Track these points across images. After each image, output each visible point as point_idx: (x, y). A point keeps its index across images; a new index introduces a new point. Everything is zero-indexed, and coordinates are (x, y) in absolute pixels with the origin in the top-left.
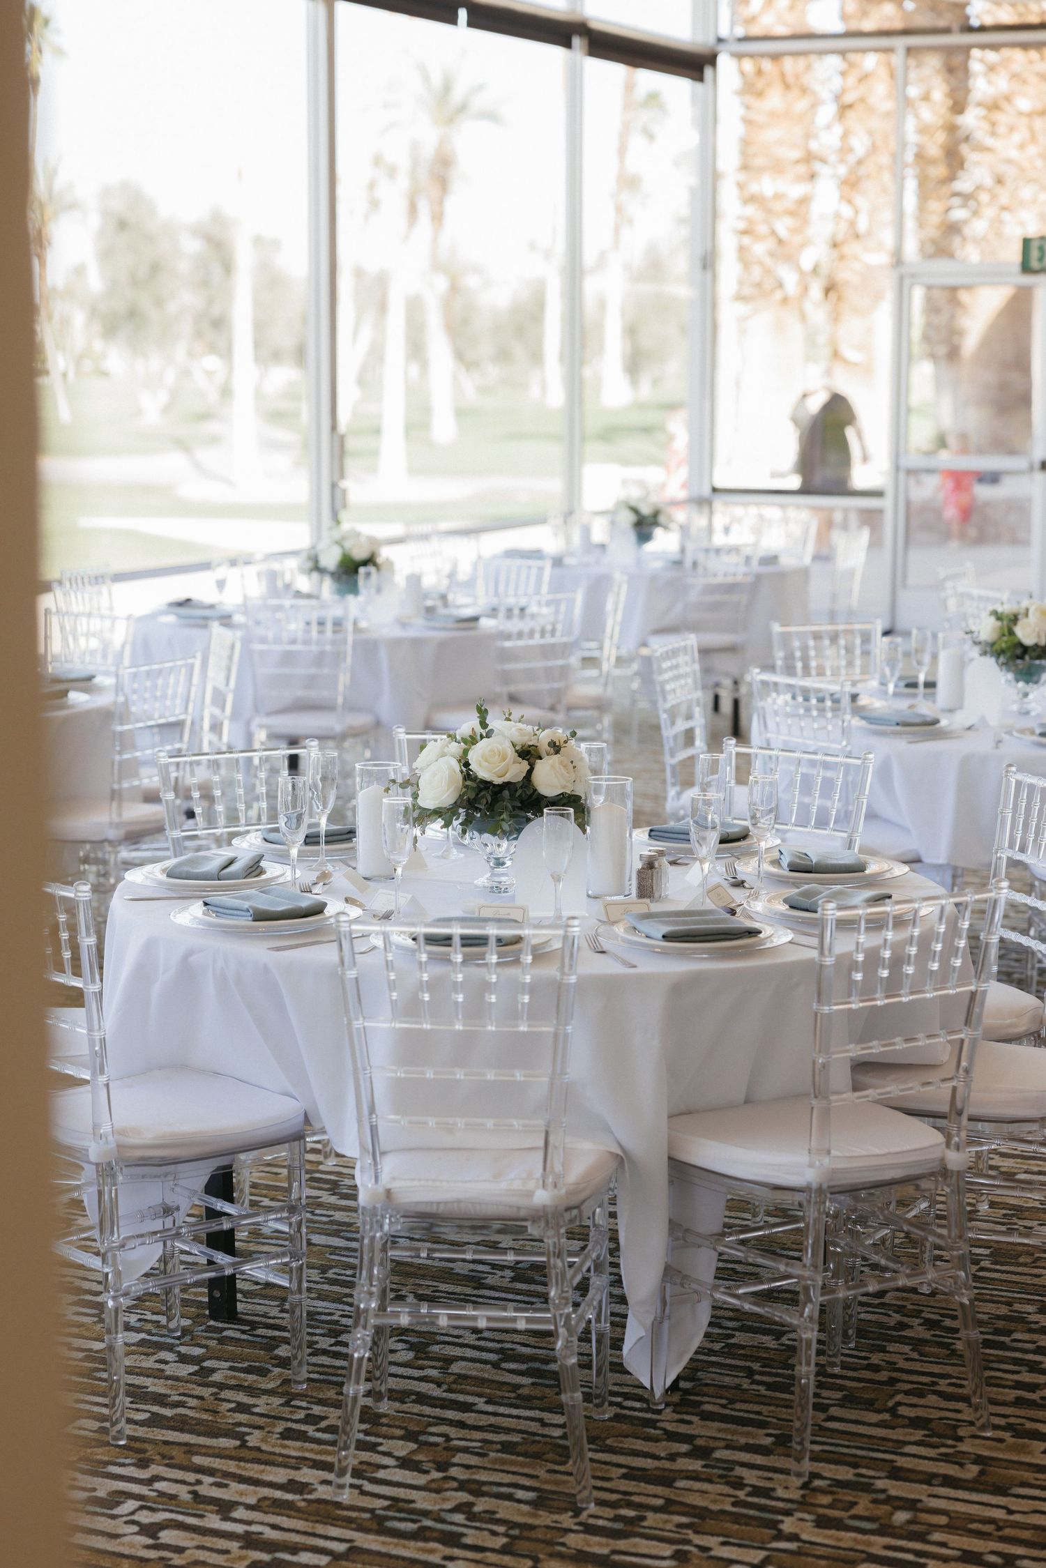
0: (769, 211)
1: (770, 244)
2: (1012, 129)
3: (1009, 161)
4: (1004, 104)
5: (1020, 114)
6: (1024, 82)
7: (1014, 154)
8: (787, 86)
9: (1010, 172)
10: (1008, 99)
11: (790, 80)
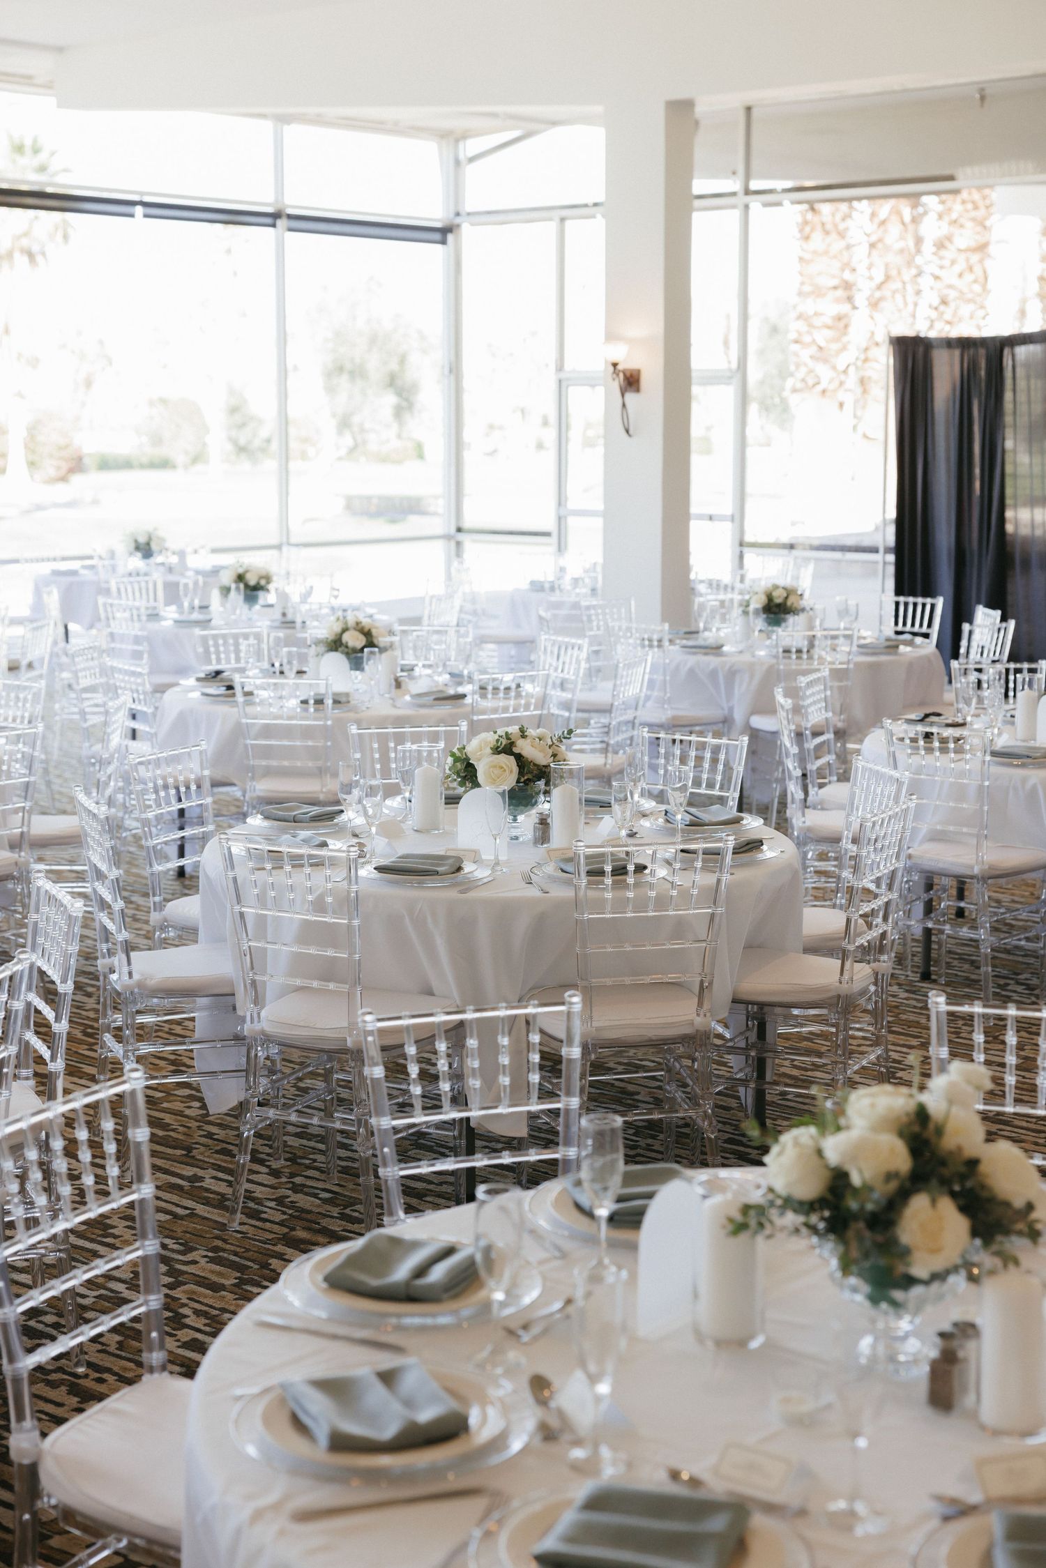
0: (811, 326)
1: (813, 349)
2: (953, 262)
3: (950, 287)
4: (947, 244)
5: (960, 250)
6: (962, 226)
7: (954, 281)
8: (827, 233)
9: (952, 294)
10: (949, 238)
11: (829, 227)
